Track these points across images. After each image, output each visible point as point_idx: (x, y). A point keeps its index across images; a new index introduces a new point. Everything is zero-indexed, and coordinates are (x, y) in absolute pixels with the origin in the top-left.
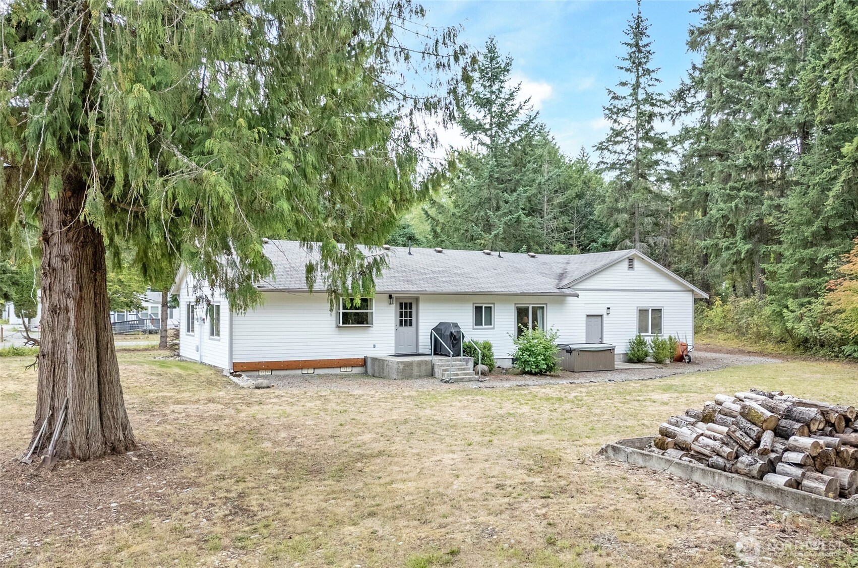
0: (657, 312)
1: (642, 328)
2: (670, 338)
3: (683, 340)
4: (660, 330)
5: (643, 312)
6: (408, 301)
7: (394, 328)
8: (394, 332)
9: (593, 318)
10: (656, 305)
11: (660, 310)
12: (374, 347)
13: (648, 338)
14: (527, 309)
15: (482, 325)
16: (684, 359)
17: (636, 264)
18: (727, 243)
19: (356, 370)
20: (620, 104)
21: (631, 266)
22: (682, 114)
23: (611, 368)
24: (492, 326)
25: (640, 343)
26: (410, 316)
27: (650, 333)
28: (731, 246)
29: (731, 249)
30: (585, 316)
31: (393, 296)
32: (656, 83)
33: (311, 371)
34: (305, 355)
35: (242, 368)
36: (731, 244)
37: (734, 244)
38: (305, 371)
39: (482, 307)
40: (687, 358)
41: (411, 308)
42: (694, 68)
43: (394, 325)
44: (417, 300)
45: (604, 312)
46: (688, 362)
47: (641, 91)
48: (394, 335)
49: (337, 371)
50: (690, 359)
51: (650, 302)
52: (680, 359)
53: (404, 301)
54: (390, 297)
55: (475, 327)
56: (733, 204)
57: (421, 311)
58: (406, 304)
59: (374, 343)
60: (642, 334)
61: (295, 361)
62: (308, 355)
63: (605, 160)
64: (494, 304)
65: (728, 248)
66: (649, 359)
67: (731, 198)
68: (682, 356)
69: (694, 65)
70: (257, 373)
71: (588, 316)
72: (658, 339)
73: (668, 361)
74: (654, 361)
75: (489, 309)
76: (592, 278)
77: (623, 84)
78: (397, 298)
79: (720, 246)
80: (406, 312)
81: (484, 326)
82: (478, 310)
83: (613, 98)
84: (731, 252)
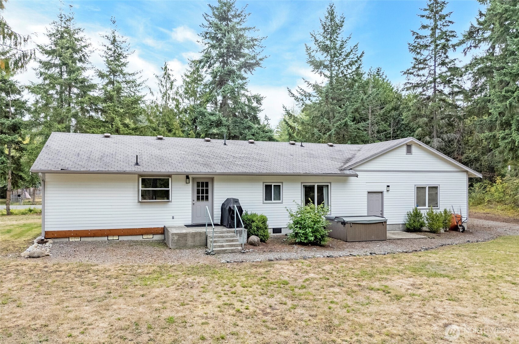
0: (434, 189)
1: (420, 202)
2: (445, 212)
3: (457, 212)
4: (436, 205)
5: (420, 189)
6: (205, 181)
7: (191, 203)
8: (191, 206)
9: (374, 195)
10: (433, 183)
11: (436, 188)
12: (173, 218)
13: (424, 211)
14: (313, 187)
15: (271, 200)
16: (458, 229)
17: (414, 149)
18: (503, 134)
19: (157, 237)
20: (422, 42)
21: (409, 151)
22: (472, 48)
23: (383, 239)
24: (281, 201)
25: (417, 214)
26: (207, 193)
27: (427, 207)
28: (507, 137)
29: (507, 139)
30: (366, 193)
31: (190, 177)
32: (449, 24)
33: (116, 238)
34: (111, 225)
35: (52, 236)
36: (507, 135)
37: (509, 134)
38: (110, 238)
39: (271, 186)
40: (461, 228)
41: (207, 186)
42: (481, 14)
43: (191, 200)
44: (212, 179)
45: (384, 189)
46: (462, 232)
47: (438, 31)
48: (191, 208)
49: (139, 238)
50: (464, 229)
51: (427, 181)
52: (455, 228)
53: (201, 181)
54: (187, 177)
55: (265, 202)
56: (508, 102)
57: (215, 189)
58: (203, 183)
59: (173, 215)
60: (418, 208)
61: (100, 230)
62: (113, 224)
63: (410, 81)
64: (282, 183)
65: (504, 138)
66: (424, 229)
67: (506, 98)
68: (457, 225)
69: (481, 12)
70: (67, 240)
71: (369, 192)
72: (432, 212)
73: (442, 231)
74: (429, 230)
75: (278, 187)
76: (373, 162)
77: (424, 27)
78: (193, 179)
79: (497, 137)
80: (203, 190)
81: (273, 201)
82: (268, 188)
83: (417, 37)
84: (506, 141)
